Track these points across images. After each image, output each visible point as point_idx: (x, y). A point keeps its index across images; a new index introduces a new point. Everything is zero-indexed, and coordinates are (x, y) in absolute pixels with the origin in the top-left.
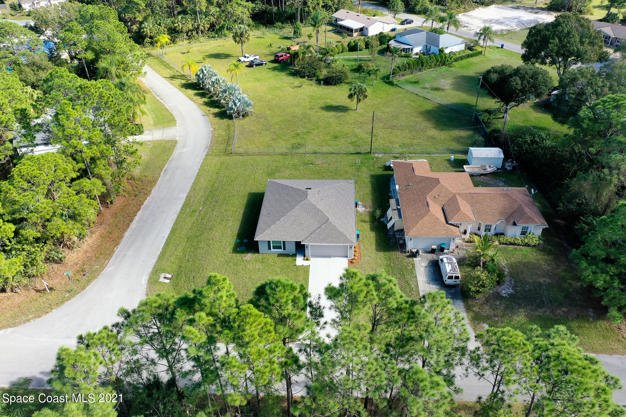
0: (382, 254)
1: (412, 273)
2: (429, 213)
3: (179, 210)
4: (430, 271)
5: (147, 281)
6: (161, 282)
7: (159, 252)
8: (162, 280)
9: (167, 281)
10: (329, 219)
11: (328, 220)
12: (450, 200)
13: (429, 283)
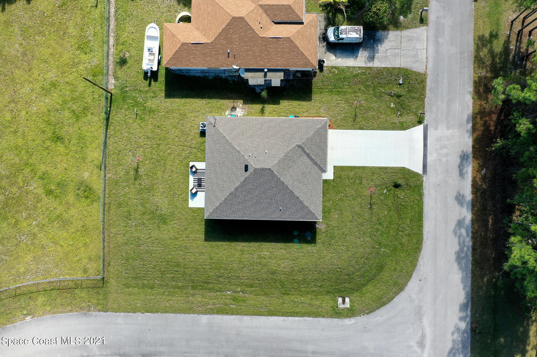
0: (314, 96)
1: (343, 70)
2: (292, 39)
3: (234, 317)
4: (342, 53)
5: (352, 319)
6: (351, 306)
7: (308, 319)
8: (348, 305)
9: (347, 300)
10: (297, 145)
11: (299, 146)
12: (266, 13)
13: (357, 57)
